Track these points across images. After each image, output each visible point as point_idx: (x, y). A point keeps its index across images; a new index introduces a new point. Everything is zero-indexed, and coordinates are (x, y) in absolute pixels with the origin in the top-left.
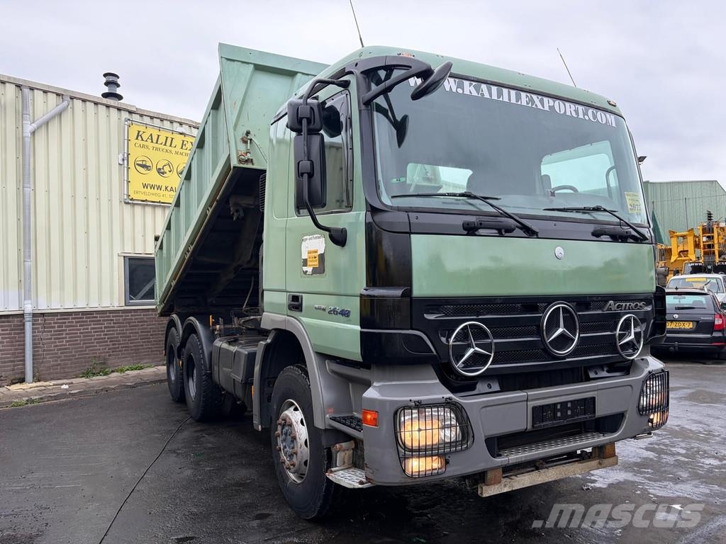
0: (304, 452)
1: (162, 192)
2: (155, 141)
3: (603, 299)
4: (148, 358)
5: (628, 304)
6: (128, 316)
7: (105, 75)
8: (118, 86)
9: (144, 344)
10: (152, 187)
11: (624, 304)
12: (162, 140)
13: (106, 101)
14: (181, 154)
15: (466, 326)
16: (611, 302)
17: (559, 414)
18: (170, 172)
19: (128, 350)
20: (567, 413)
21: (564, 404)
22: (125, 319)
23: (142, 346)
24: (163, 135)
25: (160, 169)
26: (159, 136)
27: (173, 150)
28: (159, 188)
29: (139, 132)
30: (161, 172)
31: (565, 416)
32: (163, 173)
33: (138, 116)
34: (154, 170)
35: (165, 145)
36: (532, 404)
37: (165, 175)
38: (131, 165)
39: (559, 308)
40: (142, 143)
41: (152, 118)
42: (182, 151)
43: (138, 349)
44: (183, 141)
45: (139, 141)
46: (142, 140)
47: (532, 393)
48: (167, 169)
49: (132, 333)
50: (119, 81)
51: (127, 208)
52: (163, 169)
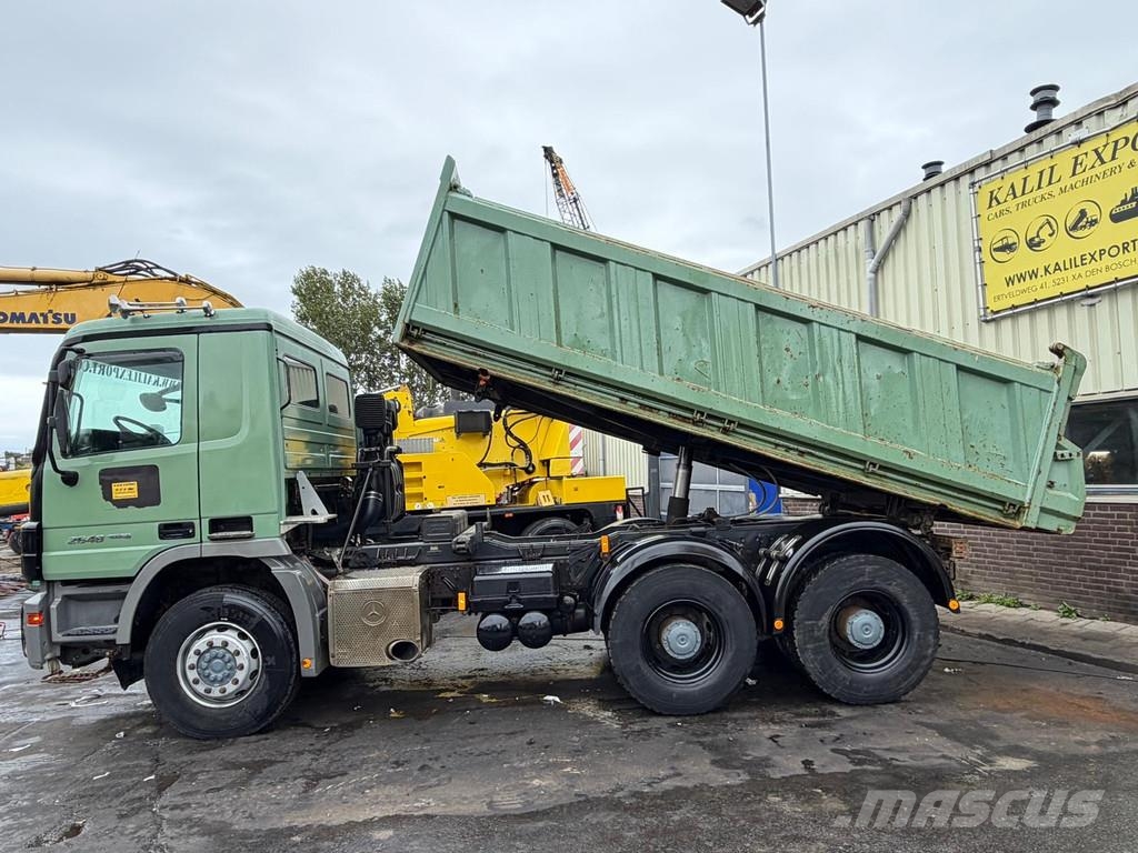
1: (1036, 282)
2: (1019, 192)
4: (1032, 592)
10: (1022, 278)
12: (1033, 182)
14: (1073, 187)
18: (1051, 235)
19: (998, 570)
24: (1035, 171)
25: (1032, 239)
26: (1025, 179)
27: (1055, 189)
28: (1034, 274)
29: (992, 193)
30: (1033, 244)
32: (1038, 244)
33: (1000, 162)
34: (1023, 246)
35: (1039, 187)
37: (1043, 246)
38: (986, 255)
40: (1001, 207)
42: (1074, 180)
44: (1076, 158)
45: (996, 209)
46: (999, 203)
48: (1044, 234)
52: (1038, 236)
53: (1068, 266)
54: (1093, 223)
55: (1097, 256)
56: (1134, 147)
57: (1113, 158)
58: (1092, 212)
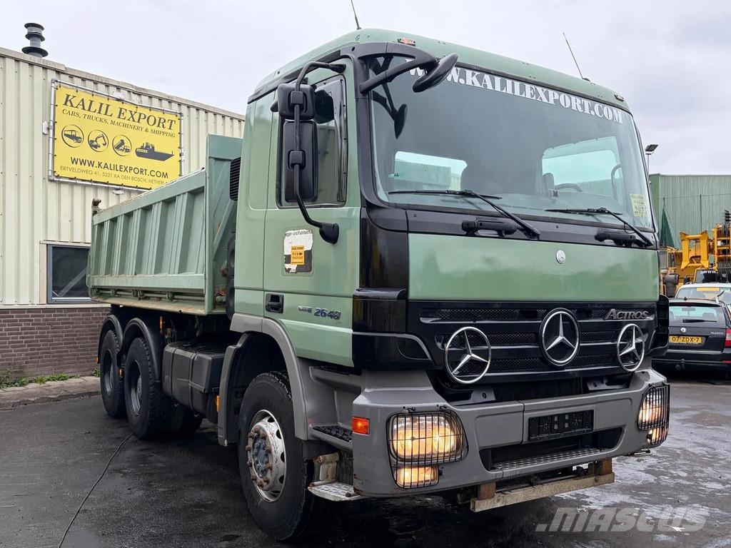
0: (280, 467)
1: (94, 169)
2: (87, 107)
3: (604, 307)
4: (73, 367)
5: (630, 313)
6: (51, 316)
7: (27, 26)
8: (42, 39)
9: (69, 350)
10: (83, 162)
11: (626, 313)
12: (95, 106)
13: (28, 57)
14: (118, 124)
15: (463, 331)
16: (613, 310)
17: (556, 427)
18: (104, 145)
19: (49, 357)
20: (564, 425)
21: (561, 416)
22: (46, 320)
23: (67, 351)
24: (97, 101)
25: (92, 141)
26: (91, 102)
27: (109, 119)
28: (91, 164)
29: (68, 96)
30: (93, 145)
31: (562, 430)
32: (96, 146)
33: (67, 77)
34: (86, 142)
35: (99, 112)
36: (528, 415)
37: (98, 149)
38: (58, 135)
39: (559, 314)
40: (72, 109)
41: (83, 79)
42: (119, 120)
43: (63, 356)
44: (121, 109)
45: (68, 108)
46: (72, 106)
47: (528, 404)
48: (100, 141)
49: (54, 336)
50: (44, 34)
51: (52, 188)
52: (96, 141)
53: (112, 168)
54: (128, 151)
55: (128, 169)
56: (148, 122)
57: (139, 122)
58: (127, 143)
